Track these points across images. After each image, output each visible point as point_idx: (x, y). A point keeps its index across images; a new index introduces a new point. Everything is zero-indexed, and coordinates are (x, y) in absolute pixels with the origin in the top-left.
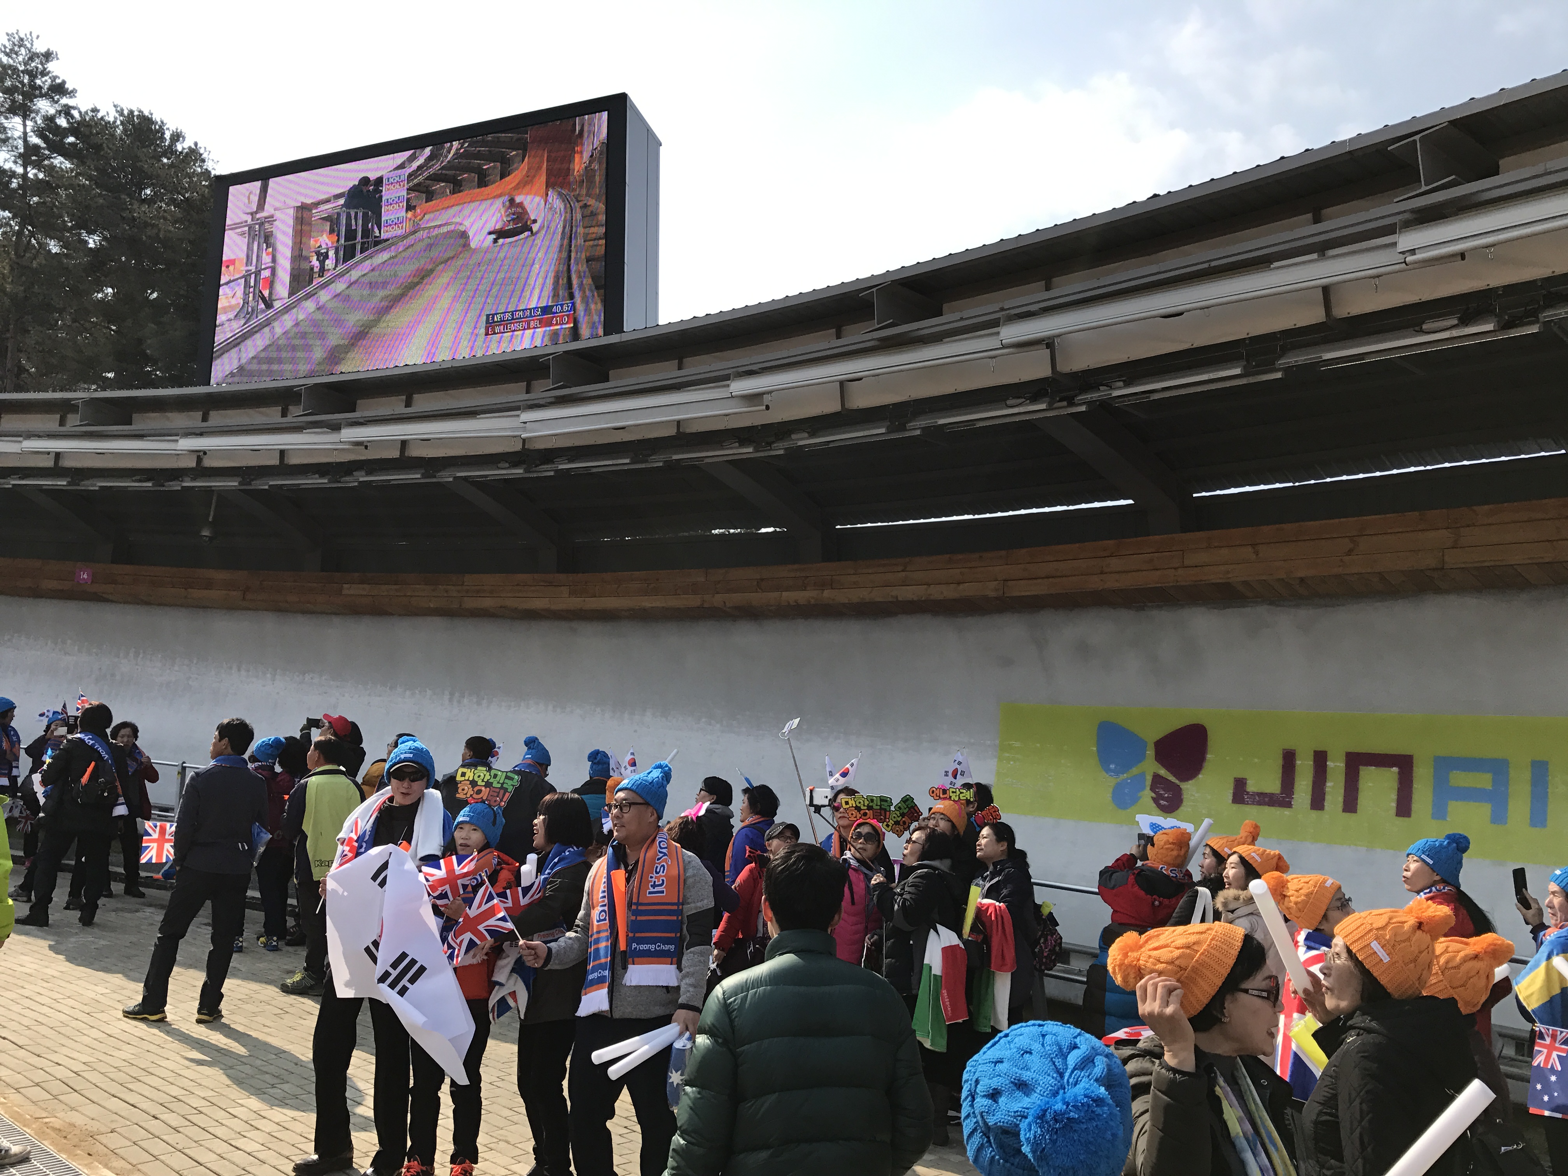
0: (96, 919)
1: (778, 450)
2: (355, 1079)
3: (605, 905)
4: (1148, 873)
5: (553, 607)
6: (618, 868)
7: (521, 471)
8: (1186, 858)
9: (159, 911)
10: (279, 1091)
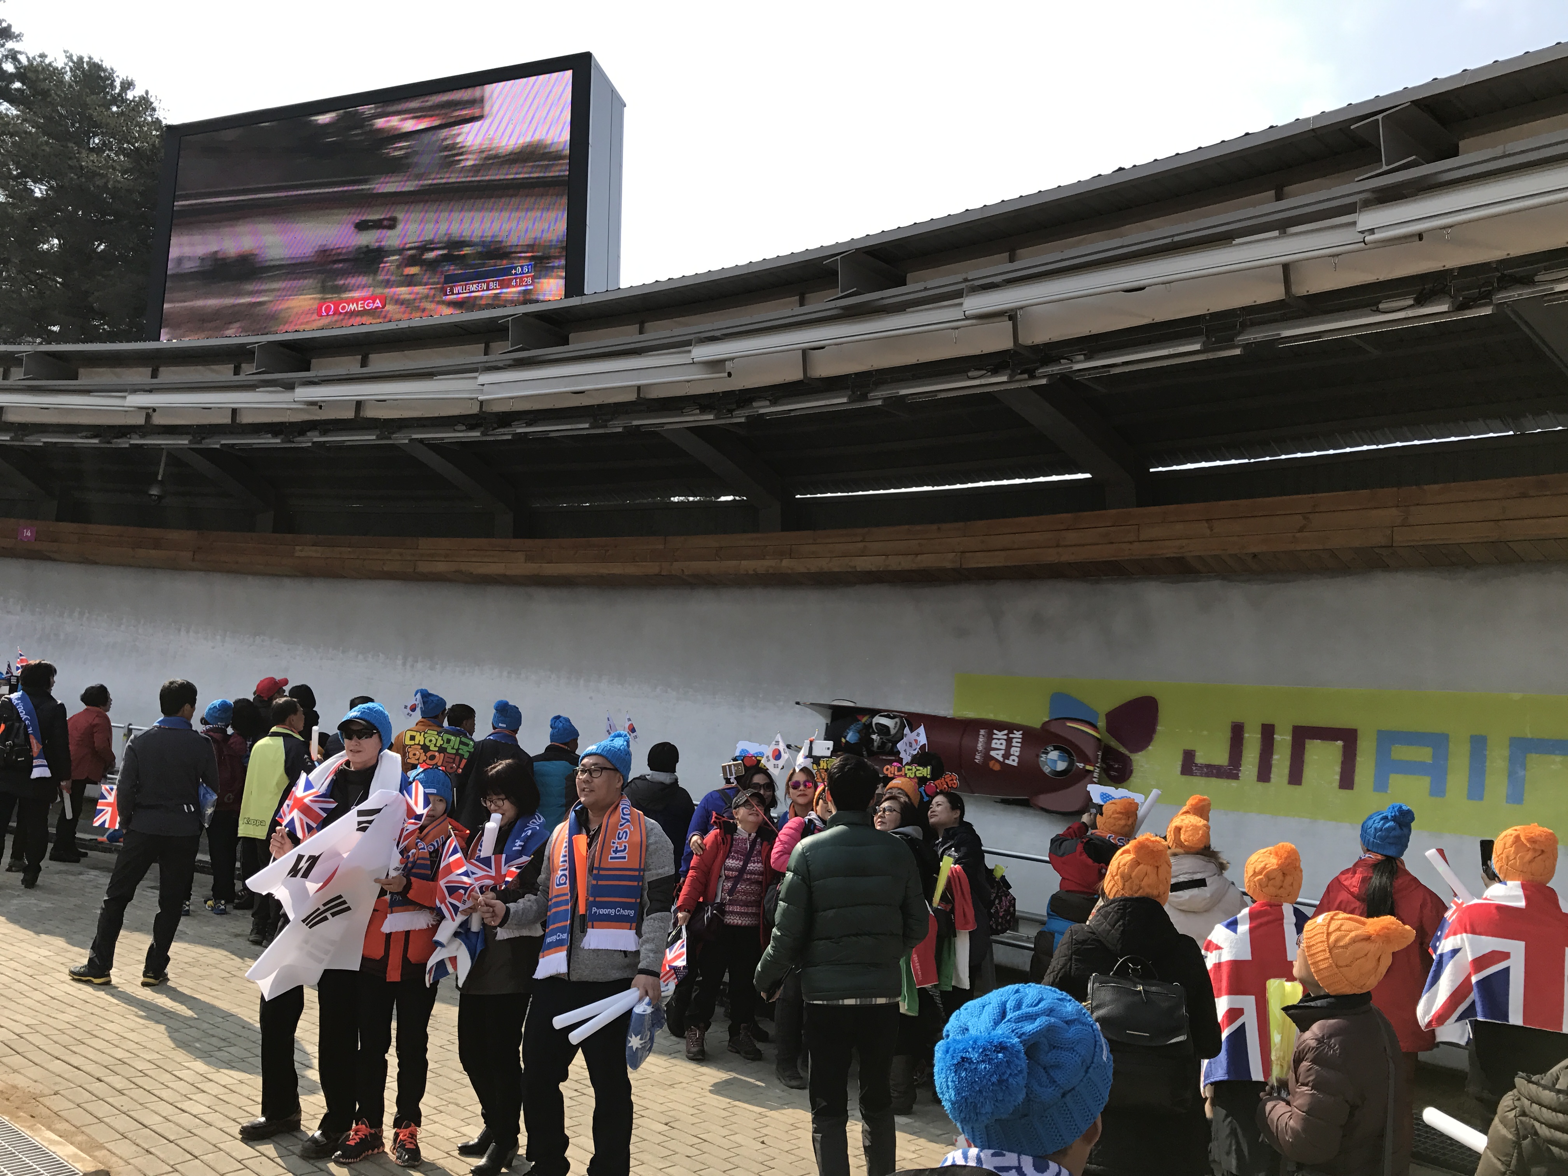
0: (40, 881)
1: (740, 417)
2: (303, 1043)
3: (566, 870)
4: (1097, 842)
5: (508, 573)
6: (579, 832)
7: (478, 434)
8: (1133, 828)
9: (105, 873)
10: (226, 1054)
